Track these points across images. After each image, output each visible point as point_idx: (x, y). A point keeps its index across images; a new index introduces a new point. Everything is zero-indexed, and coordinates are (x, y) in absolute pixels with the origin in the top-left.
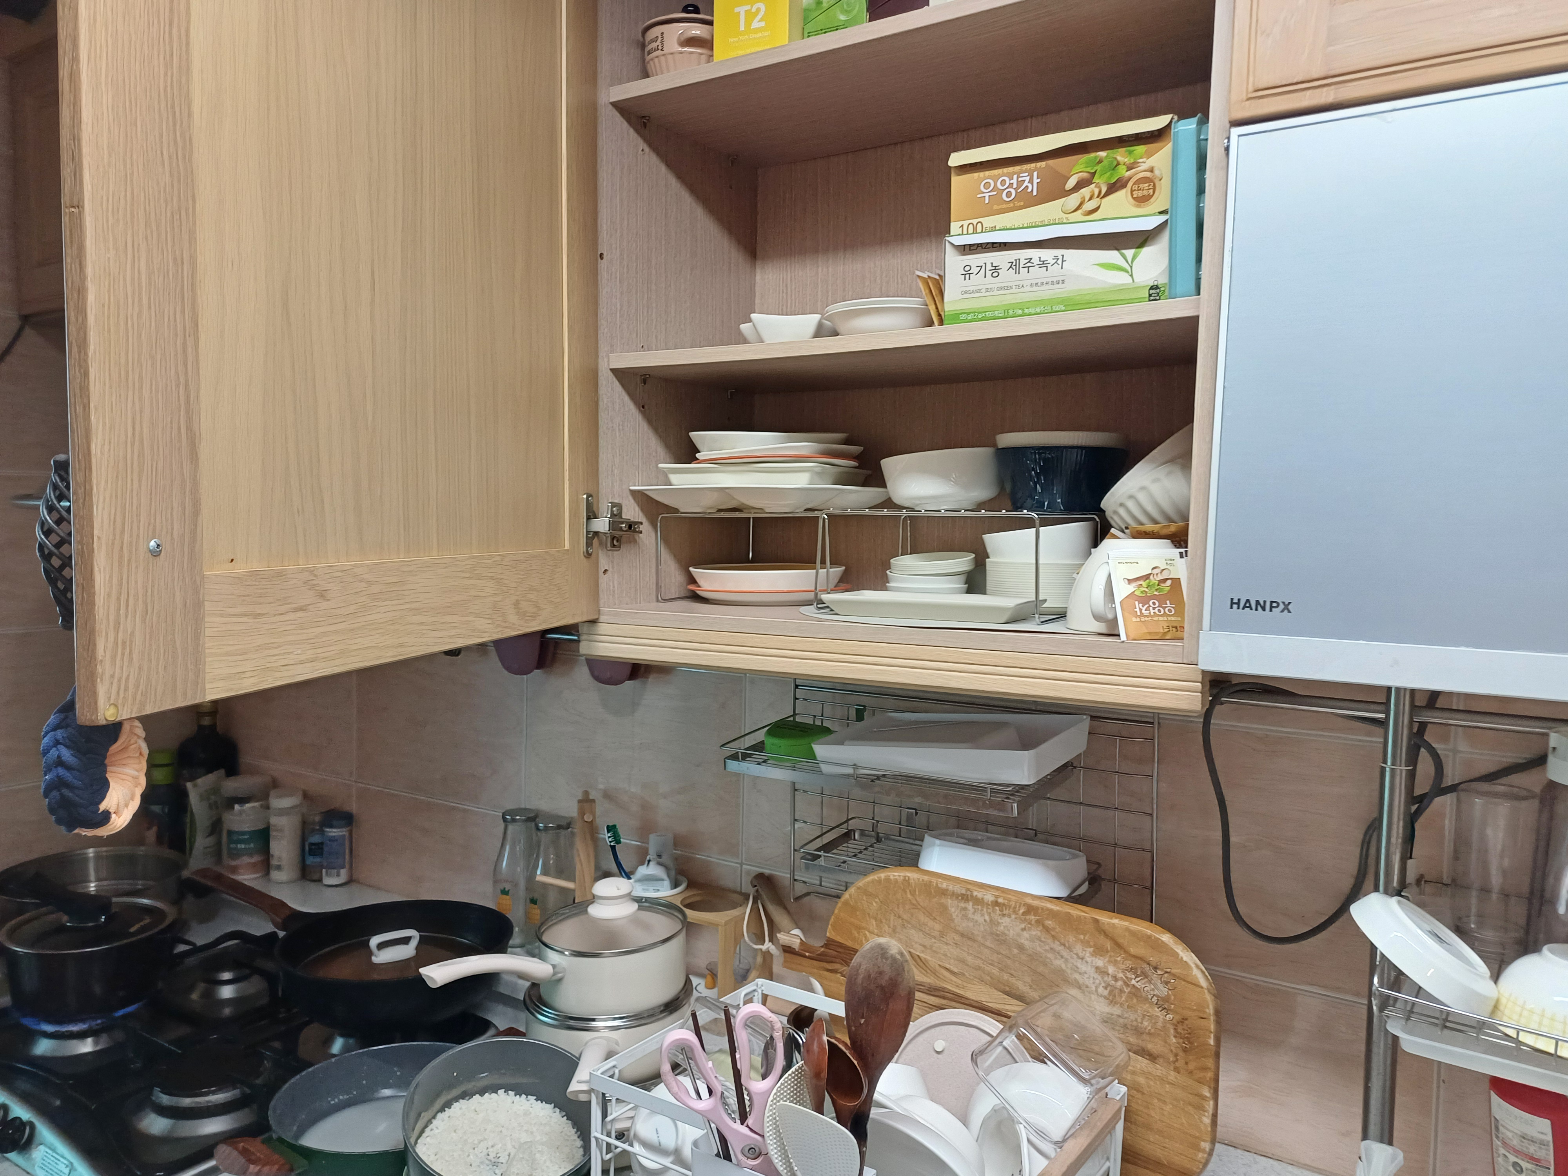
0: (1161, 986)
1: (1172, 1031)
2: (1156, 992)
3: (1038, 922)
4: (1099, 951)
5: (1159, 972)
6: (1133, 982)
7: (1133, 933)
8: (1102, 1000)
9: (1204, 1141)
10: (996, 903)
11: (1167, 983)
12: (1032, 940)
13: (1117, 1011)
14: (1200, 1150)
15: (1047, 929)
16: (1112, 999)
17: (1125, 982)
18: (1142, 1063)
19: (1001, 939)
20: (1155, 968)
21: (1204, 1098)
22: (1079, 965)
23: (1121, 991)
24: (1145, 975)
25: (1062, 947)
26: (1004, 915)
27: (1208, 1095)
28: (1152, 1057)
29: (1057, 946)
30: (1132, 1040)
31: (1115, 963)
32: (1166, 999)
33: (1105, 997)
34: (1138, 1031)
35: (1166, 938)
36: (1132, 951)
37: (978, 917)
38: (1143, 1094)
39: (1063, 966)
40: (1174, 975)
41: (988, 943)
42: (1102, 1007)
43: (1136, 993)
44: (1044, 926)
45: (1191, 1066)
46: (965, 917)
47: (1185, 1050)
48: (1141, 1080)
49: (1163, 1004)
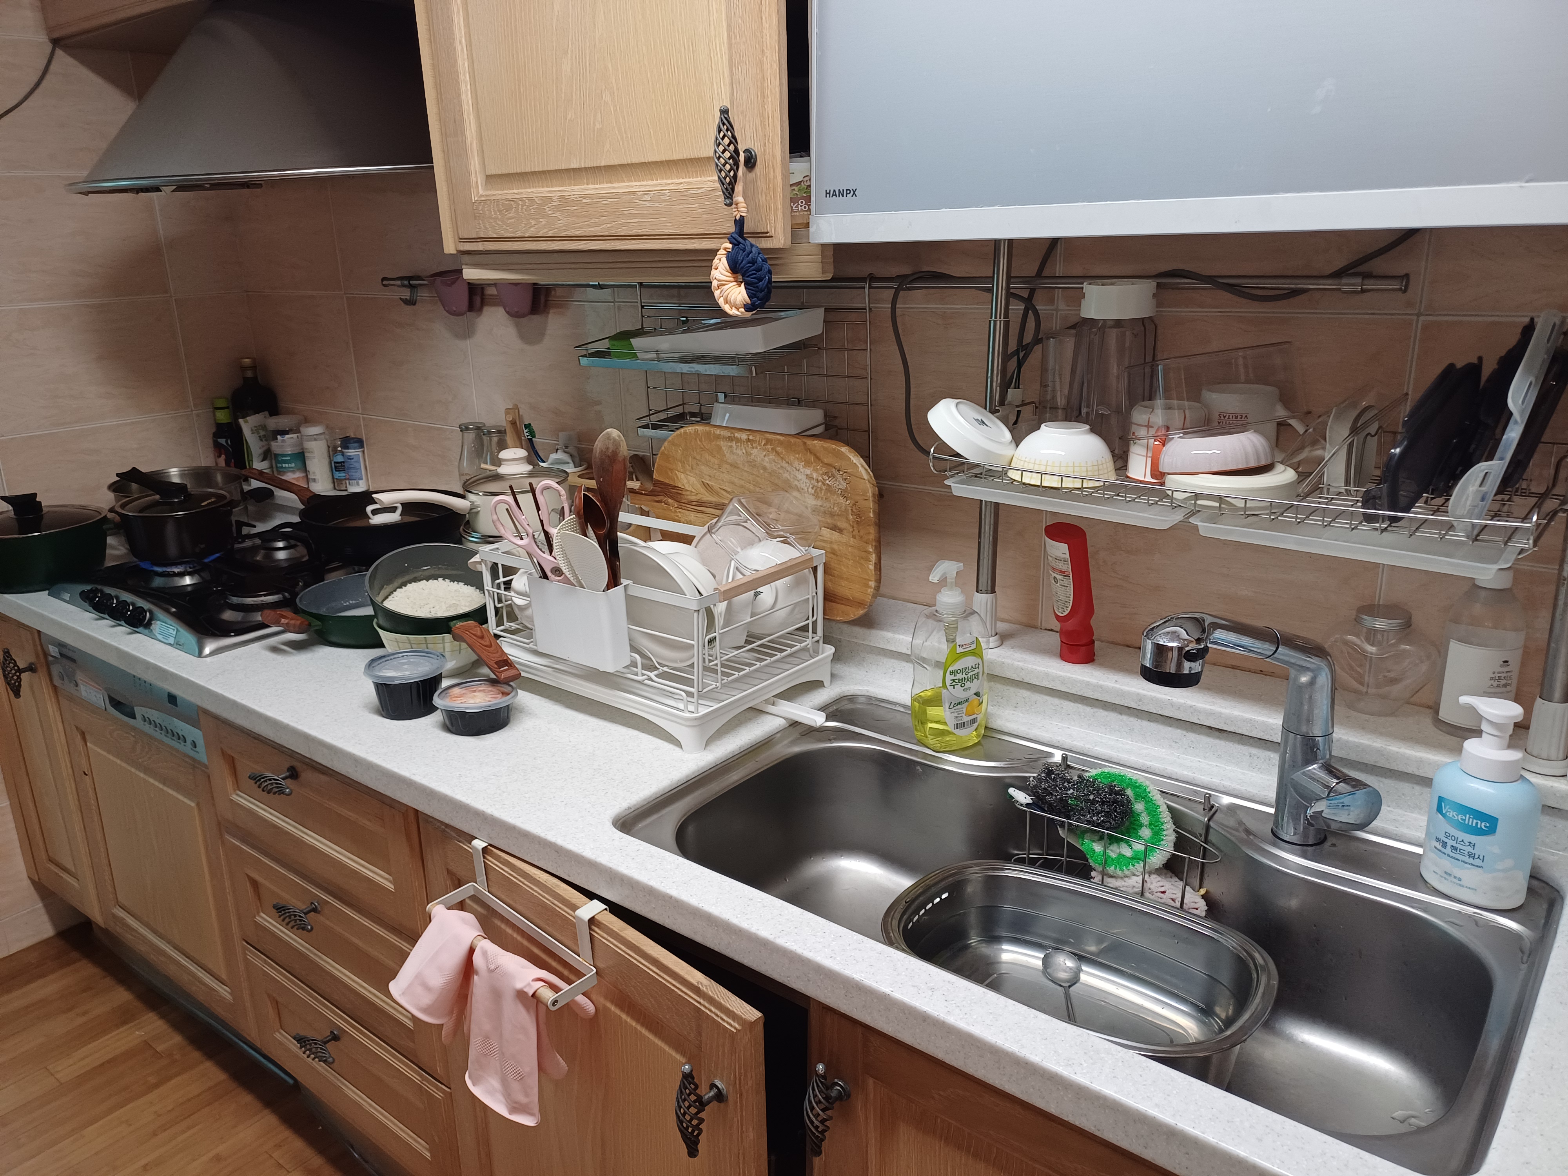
0: (842, 482)
1: (850, 511)
2: (840, 487)
3: (772, 449)
4: (808, 464)
5: (841, 473)
6: (827, 482)
7: (825, 449)
8: (811, 497)
9: (871, 581)
10: (748, 440)
11: (846, 479)
12: (770, 463)
13: (819, 503)
14: (868, 586)
15: (778, 453)
16: (816, 496)
17: (823, 483)
18: (835, 535)
19: (752, 464)
20: (839, 471)
21: (869, 553)
22: (797, 475)
23: (821, 489)
24: (833, 476)
25: (787, 465)
26: (753, 448)
27: (871, 550)
28: (841, 531)
29: (784, 464)
30: (829, 521)
31: (816, 470)
32: (846, 490)
33: (813, 495)
34: (832, 515)
35: (845, 449)
36: (825, 460)
37: (740, 452)
38: (837, 555)
39: (789, 477)
40: (849, 473)
41: (746, 469)
42: (811, 502)
43: (829, 489)
44: (776, 452)
45: (862, 533)
46: (732, 452)
47: (858, 523)
48: (835, 547)
49: (844, 494)
